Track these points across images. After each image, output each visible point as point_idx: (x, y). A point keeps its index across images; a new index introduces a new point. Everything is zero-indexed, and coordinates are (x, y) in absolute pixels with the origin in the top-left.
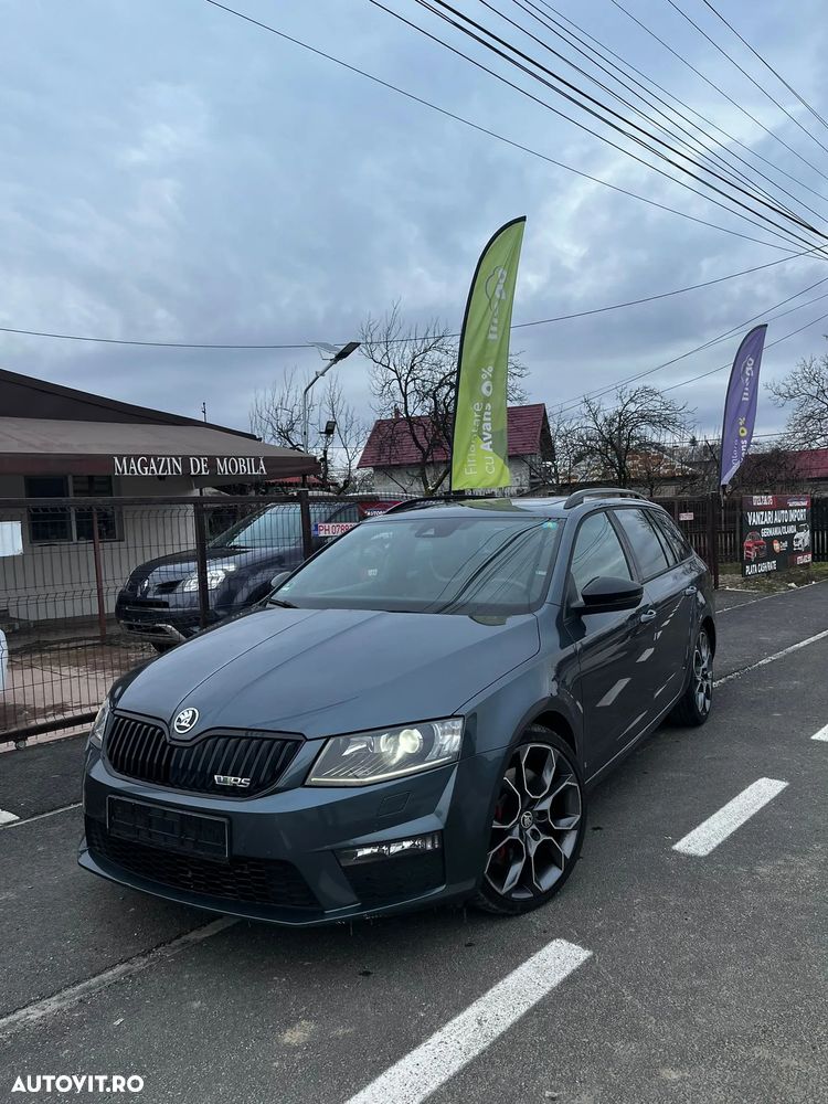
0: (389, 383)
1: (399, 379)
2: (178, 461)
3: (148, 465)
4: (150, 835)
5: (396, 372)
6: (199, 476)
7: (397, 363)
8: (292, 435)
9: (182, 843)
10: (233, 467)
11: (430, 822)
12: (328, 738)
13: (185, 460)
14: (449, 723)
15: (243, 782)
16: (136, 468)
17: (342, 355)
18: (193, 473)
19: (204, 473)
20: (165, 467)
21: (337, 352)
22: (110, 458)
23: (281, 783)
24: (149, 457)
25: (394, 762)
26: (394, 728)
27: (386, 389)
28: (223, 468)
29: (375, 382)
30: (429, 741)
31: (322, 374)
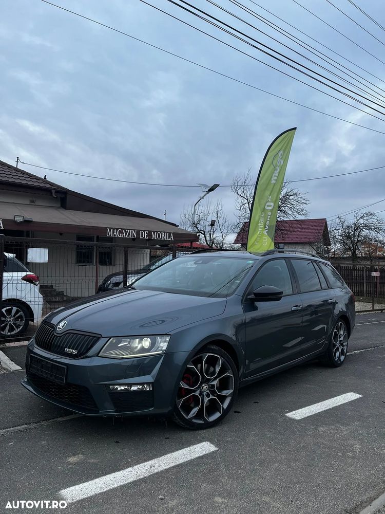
0: (244, 204)
1: (248, 203)
2: (135, 232)
3: (122, 233)
4: (42, 371)
5: (247, 200)
6: (144, 239)
7: (248, 195)
8: (198, 226)
9: (51, 375)
10: (159, 236)
11: (149, 378)
12: (111, 337)
13: (138, 232)
14: (165, 337)
15: (75, 352)
16: (117, 234)
17: (211, 190)
18: (141, 237)
19: (146, 238)
20: (129, 234)
21: (209, 188)
22: (106, 229)
23: (89, 354)
24: (122, 229)
25: (136, 350)
26: (141, 337)
27: (242, 207)
28: (154, 236)
29: (237, 204)
30: (153, 344)
31: (203, 198)
